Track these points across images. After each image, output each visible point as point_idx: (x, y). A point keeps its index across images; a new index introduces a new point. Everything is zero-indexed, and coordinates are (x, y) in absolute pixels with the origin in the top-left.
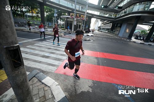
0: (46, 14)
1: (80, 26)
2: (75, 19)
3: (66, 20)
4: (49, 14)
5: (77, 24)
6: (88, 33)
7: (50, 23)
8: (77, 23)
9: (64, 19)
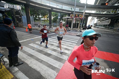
0: (52, 18)
1: (78, 24)
2: (74, 19)
3: (66, 20)
4: (55, 17)
5: (75, 23)
7: (55, 24)
8: (76, 22)
9: (65, 20)
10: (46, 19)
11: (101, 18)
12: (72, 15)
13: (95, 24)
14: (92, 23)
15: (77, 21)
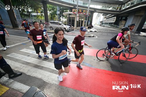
0: (49, 13)
1: (82, 21)
2: (78, 15)
3: (68, 16)
4: (52, 12)
5: (79, 21)
6: (91, 28)
8: (79, 19)
9: (66, 16)
10: (39, 14)
11: (107, 15)
12: (74, 9)
13: (101, 22)
14: (98, 21)
15: (81, 18)
